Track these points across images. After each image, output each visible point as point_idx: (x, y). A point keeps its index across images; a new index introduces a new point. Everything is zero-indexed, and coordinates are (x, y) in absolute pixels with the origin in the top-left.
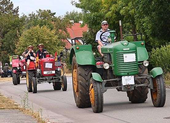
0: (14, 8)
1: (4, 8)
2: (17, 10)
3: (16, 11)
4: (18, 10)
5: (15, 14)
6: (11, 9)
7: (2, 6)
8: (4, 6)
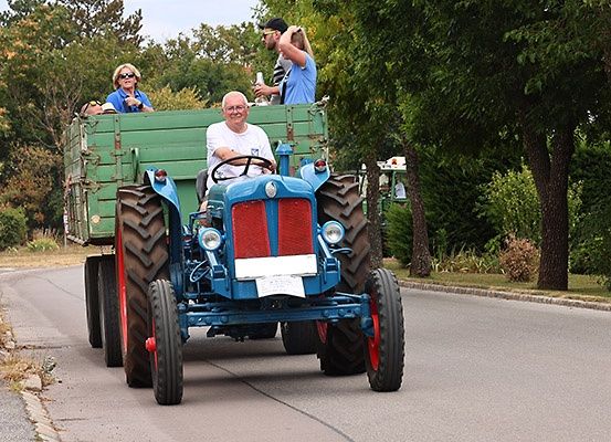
0: (125, 17)
1: (92, 15)
2: (137, 22)
3: (134, 26)
4: (141, 23)
5: (128, 37)
6: (116, 18)
7: (83, 7)
8: (92, 9)
